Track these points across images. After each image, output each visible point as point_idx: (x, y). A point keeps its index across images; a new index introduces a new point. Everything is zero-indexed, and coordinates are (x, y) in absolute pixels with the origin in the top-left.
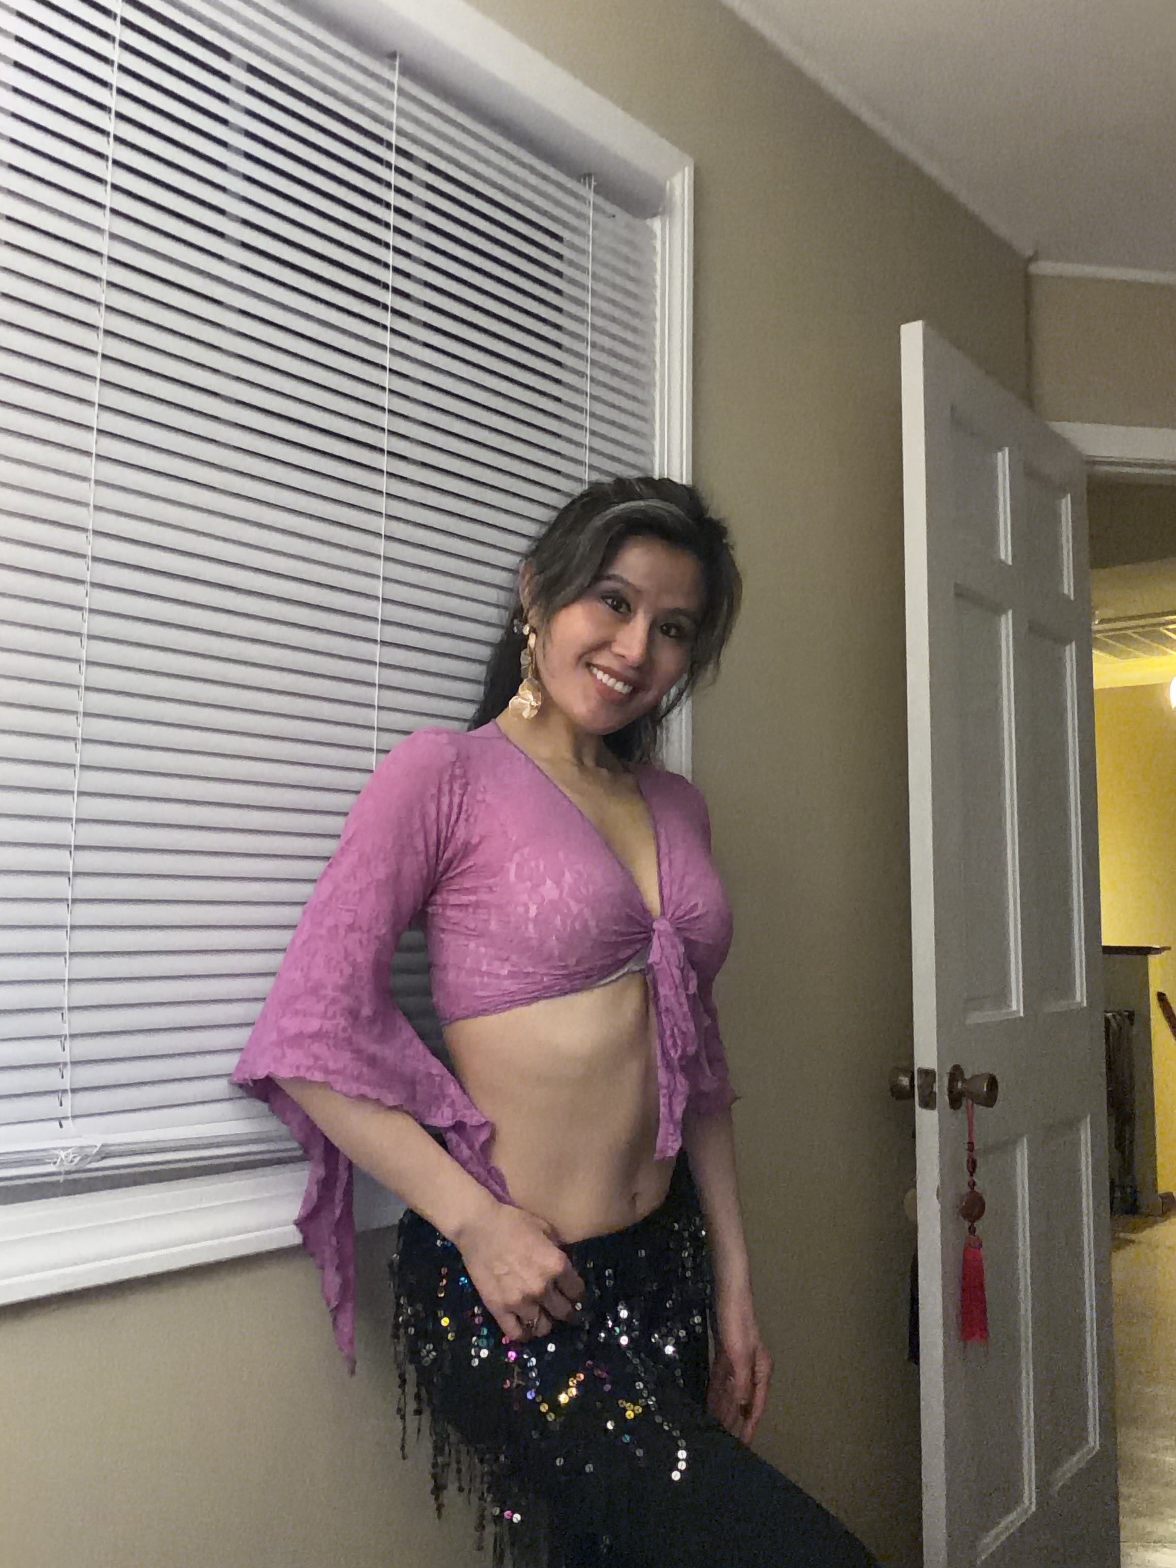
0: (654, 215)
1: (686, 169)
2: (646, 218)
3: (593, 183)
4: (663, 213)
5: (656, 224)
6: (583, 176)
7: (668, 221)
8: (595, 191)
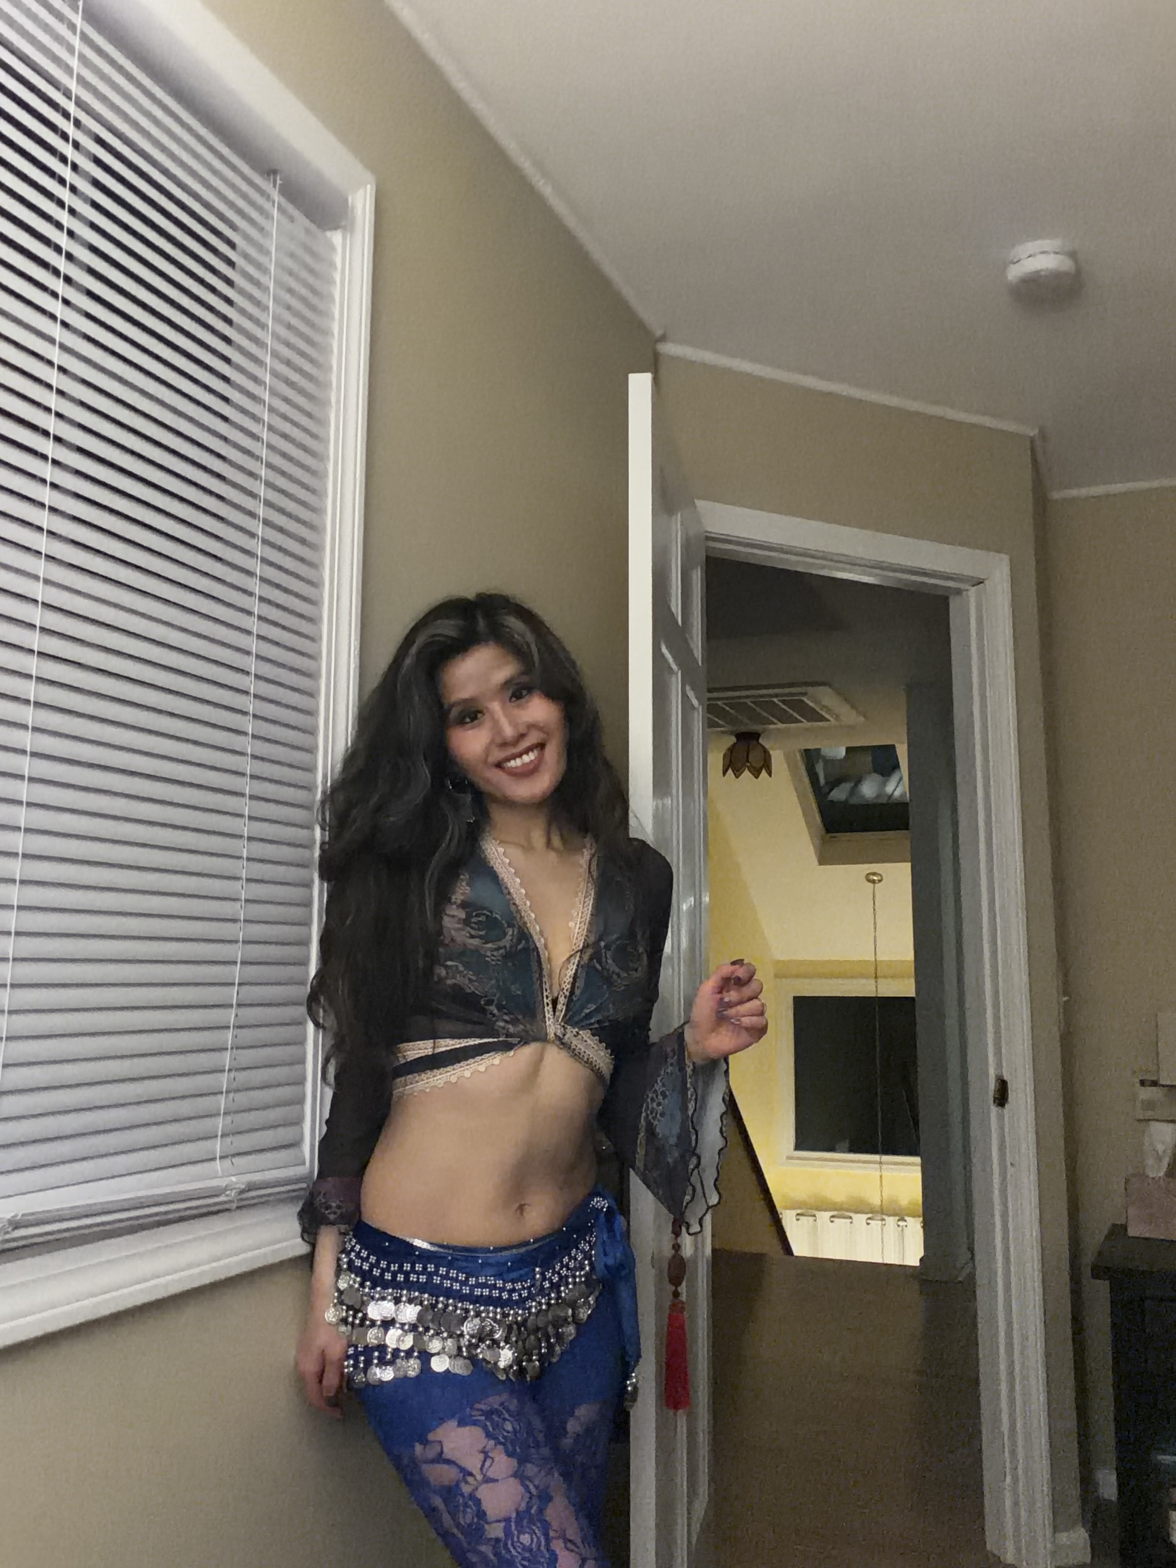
0: (335, 228)
1: (369, 186)
2: (326, 230)
3: (279, 182)
4: (345, 228)
5: (336, 238)
6: (270, 172)
7: (348, 238)
8: (280, 192)
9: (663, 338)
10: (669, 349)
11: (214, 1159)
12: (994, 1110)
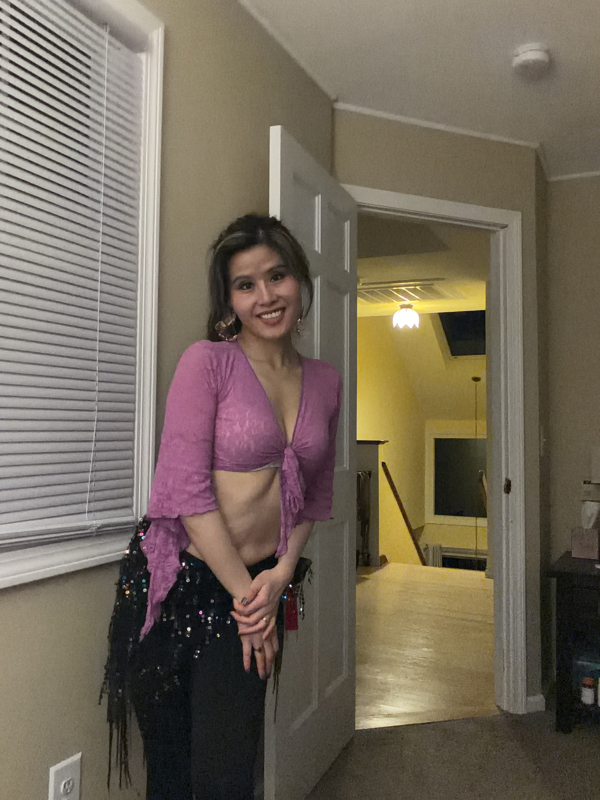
0: (142, 51)
1: (160, 29)
2: (137, 53)
3: (108, 29)
4: (147, 51)
5: (143, 56)
6: (103, 24)
7: (149, 56)
8: (109, 33)
9: (336, 101)
10: (340, 106)
11: (85, 513)
12: (504, 495)
